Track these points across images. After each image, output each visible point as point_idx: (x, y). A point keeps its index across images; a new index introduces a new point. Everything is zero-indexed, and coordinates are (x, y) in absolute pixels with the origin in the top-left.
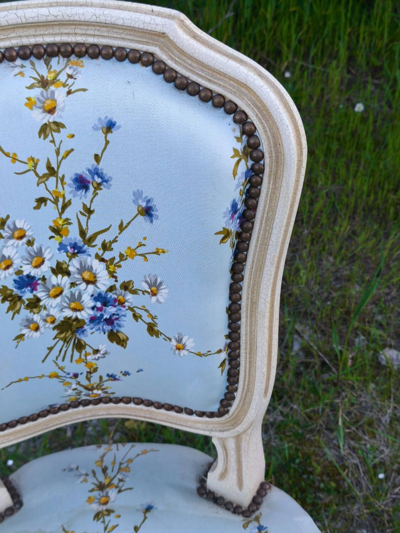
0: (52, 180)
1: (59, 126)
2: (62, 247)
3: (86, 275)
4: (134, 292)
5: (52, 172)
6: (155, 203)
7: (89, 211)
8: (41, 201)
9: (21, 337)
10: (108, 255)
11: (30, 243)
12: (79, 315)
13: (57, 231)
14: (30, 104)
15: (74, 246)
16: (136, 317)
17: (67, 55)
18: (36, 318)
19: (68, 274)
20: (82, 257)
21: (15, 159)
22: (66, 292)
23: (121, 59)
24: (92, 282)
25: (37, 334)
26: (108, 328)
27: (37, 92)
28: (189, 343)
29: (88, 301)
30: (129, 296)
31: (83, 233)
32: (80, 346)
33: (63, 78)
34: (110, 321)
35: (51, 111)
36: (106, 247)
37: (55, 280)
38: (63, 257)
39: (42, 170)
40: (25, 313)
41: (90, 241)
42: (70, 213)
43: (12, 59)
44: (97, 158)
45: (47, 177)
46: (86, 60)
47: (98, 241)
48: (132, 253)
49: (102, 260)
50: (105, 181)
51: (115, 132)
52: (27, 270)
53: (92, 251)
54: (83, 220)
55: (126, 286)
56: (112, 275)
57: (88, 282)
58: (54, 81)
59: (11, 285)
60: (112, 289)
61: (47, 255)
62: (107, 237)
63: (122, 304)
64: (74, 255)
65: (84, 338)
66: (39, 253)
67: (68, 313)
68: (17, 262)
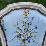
0: (25, 23)
1: (27, 17)
2: (25, 31)
3: (27, 34)
4: (33, 37)
5: (25, 22)
6: (37, 27)
7: (29, 27)
8: (23, 26)
9: (18, 41)
10: (30, 32)
11: (21, 30)
12: (25, 39)
13: (24, 29)
14: (24, 15)
15: (26, 31)
16: (32, 40)
17: (28, 9)
18: (20, 39)
19: (25, 34)
20: (27, 32)
21: (21, 21)
22: (24, 36)
23: (34, 10)
24: (28, 35)
25: (20, 41)
26: (28, 41)
27: (25, 13)
28: (38, 43)
29: (27, 37)
30: (32, 37)
31: (27, 30)
32: (24, 42)
33: (28, 12)
34: (29, 40)
35: (26, 16)
36: (30, 31)
37: (23, 35)
38: (25, 32)
39: (24, 22)
40: (19, 38)
41: (28, 31)
42: (26, 27)
43: (21, 9)
44: (31, 21)
45: (24, 23)
46: (30, 10)
47: (29, 31)
48: (33, 32)
49: (29, 33)
50: (31, 24)
51: (34, 18)
52: (20, 33)
53: (28, 32)
54: (28, 28)
55: (32, 36)
56: (30, 35)
57: (27, 35)
58: (27, 12)
59: (18, 35)
60: (30, 36)
61: (23, 32)
62: (30, 30)
63: (31, 38)
64: (26, 32)
65: (25, 42)
66: (22, 32)
67: (24, 39)
68: (19, 32)
